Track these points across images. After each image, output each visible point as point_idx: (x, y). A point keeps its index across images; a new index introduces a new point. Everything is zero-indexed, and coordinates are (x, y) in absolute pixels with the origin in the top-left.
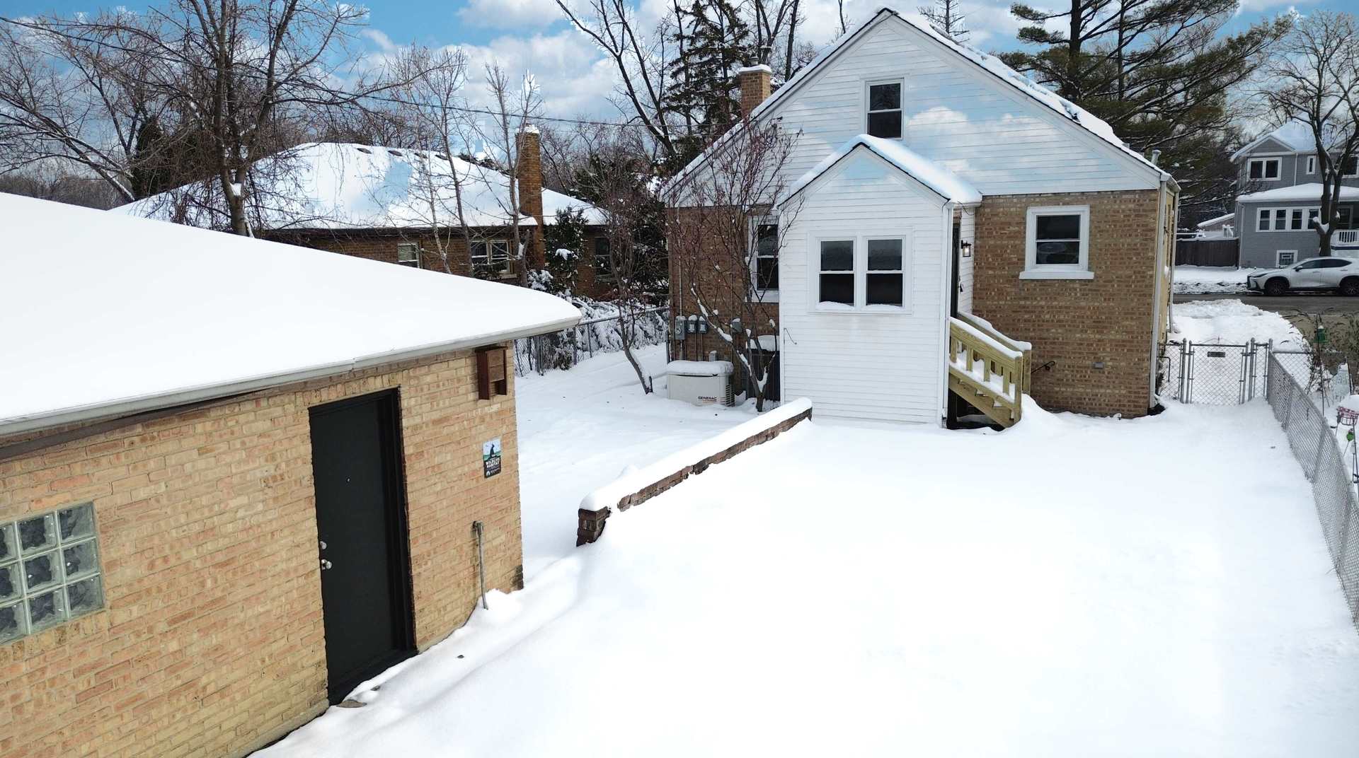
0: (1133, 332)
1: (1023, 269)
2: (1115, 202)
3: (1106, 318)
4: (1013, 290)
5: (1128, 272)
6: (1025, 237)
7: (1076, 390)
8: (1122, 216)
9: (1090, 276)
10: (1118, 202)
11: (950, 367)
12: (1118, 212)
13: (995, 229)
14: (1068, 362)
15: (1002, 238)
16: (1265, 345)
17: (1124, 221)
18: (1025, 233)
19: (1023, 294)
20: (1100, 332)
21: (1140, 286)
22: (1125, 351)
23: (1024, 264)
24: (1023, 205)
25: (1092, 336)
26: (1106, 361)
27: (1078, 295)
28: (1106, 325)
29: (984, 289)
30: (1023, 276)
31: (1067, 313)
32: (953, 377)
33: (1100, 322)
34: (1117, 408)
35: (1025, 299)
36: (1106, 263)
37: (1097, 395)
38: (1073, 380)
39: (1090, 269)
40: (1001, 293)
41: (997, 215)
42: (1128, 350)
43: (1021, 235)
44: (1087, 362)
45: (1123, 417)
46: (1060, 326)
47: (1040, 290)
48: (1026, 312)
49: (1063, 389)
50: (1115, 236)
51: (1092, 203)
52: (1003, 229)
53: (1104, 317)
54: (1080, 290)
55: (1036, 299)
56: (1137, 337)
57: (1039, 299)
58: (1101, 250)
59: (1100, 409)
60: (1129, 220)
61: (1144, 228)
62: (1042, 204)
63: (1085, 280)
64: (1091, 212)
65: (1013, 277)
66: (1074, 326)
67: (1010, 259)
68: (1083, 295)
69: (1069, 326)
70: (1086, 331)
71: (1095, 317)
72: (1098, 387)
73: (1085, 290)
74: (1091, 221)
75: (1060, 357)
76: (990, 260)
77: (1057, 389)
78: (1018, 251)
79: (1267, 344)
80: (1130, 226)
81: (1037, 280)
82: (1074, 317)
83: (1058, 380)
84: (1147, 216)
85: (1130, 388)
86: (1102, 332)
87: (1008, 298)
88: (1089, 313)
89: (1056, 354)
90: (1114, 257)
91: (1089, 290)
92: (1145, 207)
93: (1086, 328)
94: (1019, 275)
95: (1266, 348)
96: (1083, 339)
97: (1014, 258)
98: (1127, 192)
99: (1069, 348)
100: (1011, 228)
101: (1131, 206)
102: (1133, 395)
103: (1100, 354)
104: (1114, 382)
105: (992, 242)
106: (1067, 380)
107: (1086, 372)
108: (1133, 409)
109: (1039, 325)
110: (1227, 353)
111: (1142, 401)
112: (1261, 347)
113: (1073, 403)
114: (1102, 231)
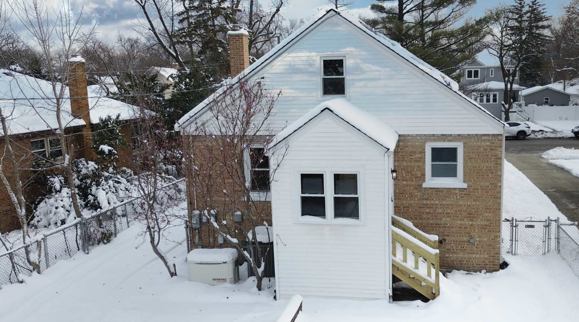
0: (490, 220)
1: (424, 180)
2: (478, 140)
3: (475, 212)
4: (419, 194)
5: (487, 184)
6: (425, 161)
7: (459, 256)
8: (482, 149)
9: (465, 186)
10: (480, 141)
11: (392, 260)
12: (480, 147)
13: (407, 156)
14: (453, 238)
15: (411, 161)
16: (555, 221)
17: (484, 152)
18: (425, 158)
19: (425, 197)
20: (472, 220)
21: (494, 193)
22: (487, 231)
23: (425, 178)
24: (423, 141)
25: (467, 222)
26: (475, 238)
27: (458, 197)
28: (475, 215)
29: (401, 193)
30: (425, 185)
31: (452, 208)
32: (395, 267)
33: (471, 214)
34: (483, 266)
35: (427, 199)
36: (474, 178)
37: (471, 259)
38: (457, 250)
39: (464, 181)
40: (411, 196)
41: (407, 147)
42: (488, 231)
43: (422, 160)
44: (465, 239)
45: (487, 272)
46: (448, 217)
47: (435, 194)
48: (427, 208)
49: (451, 255)
50: (479, 161)
51: (465, 141)
52: (412, 156)
53: (473, 211)
54: (459, 194)
55: (433, 200)
56: (493, 223)
57: (435, 199)
58: (471, 170)
59: (473, 267)
60: (486, 152)
61: (496, 157)
62: (435, 140)
63: (462, 189)
64: (464, 147)
65: (418, 185)
66: (456, 216)
67: (416, 174)
68: (461, 197)
69: (453, 216)
70: (463, 220)
71: (468, 211)
72: (471, 253)
73: (462, 194)
74: (465, 152)
75: (449, 235)
76: (404, 175)
77: (447, 255)
78: (421, 170)
79: (556, 220)
80: (487, 155)
81: (434, 188)
82: (456, 211)
83: (448, 250)
84: (496, 150)
85: (490, 254)
86: (473, 220)
87: (416, 199)
88: (464, 208)
89: (446, 234)
90: (478, 174)
91: (465, 194)
92: (495, 145)
93: (463, 218)
94: (422, 185)
95: (556, 222)
96: (461, 225)
97: (419, 174)
98: (485, 135)
99: (454, 230)
100: (417, 155)
101: (488, 143)
102: (492, 258)
103: (472, 234)
104: (480, 250)
105: (405, 164)
106: (453, 250)
107: (464, 244)
108: (491, 266)
109: (435, 216)
110: (535, 226)
111: (497, 261)
112: (554, 222)
113: (457, 264)
114: (471, 158)
